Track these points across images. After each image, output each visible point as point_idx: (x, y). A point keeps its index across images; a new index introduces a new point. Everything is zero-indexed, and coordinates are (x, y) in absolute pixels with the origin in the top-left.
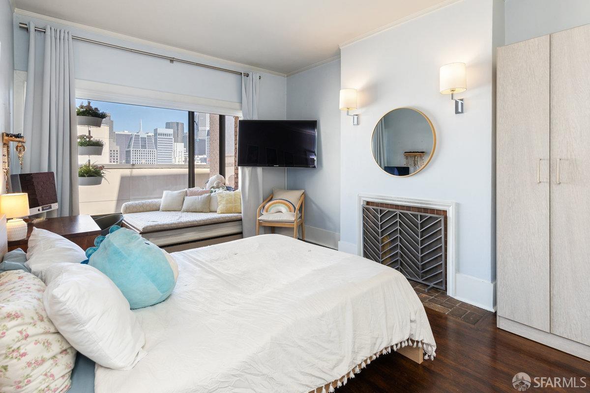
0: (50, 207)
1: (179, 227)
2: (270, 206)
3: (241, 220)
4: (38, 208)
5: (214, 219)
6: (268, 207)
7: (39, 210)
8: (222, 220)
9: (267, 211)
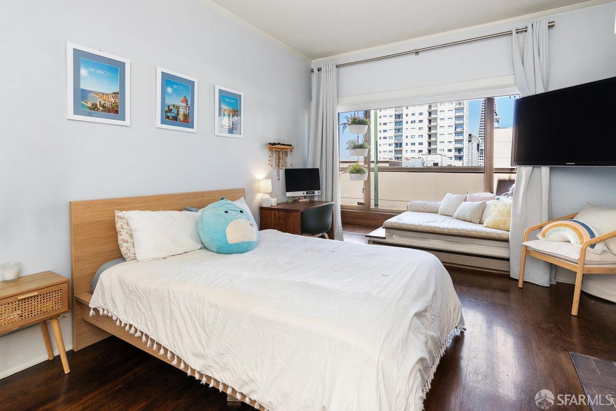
0: (314, 193)
1: (418, 230)
2: (550, 228)
3: (507, 241)
4: (304, 192)
5: (463, 230)
6: (546, 231)
7: (304, 193)
8: (475, 234)
9: (544, 236)
